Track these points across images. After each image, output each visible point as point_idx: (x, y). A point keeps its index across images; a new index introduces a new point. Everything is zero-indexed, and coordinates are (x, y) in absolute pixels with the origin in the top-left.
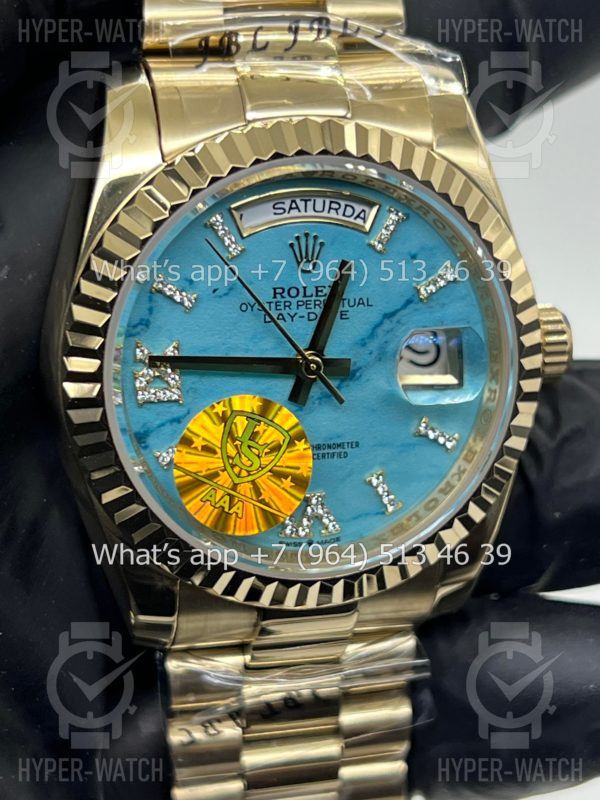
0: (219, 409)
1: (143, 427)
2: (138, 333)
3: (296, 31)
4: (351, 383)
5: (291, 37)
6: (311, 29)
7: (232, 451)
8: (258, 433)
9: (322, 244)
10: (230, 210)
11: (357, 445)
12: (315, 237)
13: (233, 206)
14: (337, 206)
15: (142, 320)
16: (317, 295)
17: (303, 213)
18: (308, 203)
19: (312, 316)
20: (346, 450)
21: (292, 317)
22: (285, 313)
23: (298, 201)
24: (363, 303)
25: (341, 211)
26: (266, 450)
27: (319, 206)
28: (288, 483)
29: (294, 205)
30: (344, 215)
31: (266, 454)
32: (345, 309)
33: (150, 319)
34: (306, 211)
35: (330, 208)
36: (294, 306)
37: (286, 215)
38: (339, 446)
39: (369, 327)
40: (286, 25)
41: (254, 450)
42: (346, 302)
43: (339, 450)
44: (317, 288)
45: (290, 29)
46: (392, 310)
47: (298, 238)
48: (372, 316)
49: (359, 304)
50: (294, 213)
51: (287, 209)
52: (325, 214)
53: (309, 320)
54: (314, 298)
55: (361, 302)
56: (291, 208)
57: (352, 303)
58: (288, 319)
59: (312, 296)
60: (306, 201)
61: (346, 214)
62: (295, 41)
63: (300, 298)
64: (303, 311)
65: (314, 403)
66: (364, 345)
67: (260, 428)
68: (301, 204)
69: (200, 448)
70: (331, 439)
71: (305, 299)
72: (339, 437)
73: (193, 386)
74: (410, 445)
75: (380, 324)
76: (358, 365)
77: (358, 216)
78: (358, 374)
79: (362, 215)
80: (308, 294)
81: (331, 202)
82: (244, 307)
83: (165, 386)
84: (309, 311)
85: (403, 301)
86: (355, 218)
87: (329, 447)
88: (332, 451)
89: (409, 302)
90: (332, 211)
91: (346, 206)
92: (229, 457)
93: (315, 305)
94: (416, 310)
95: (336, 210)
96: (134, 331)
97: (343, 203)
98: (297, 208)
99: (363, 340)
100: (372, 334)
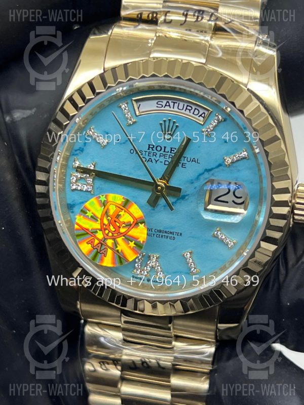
0: (103, 199)
1: (73, 202)
2: (77, 154)
3: (186, 16)
4: (182, 201)
5: (183, 19)
6: (194, 15)
7: (106, 222)
8: (120, 215)
9: (177, 126)
10: (132, 100)
11: (181, 234)
12: (174, 122)
13: (134, 99)
14: (190, 108)
15: (80, 148)
16: (171, 152)
17: (172, 109)
18: (175, 104)
19: (167, 163)
20: (174, 236)
21: (156, 161)
22: (153, 158)
23: (170, 102)
24: (195, 161)
25: (192, 111)
26: (124, 225)
27: (181, 107)
28: (132, 244)
29: (168, 104)
30: (193, 113)
31: (123, 227)
32: (184, 162)
33: (84, 148)
34: (173, 108)
35: (186, 109)
36: (158, 156)
37: (163, 108)
38: (171, 233)
39: (197, 174)
40: (182, 12)
41: (117, 223)
42: (186, 159)
43: (171, 235)
44: (171, 148)
45: (183, 14)
46: (210, 168)
47: (165, 121)
48: (199, 168)
49: (193, 161)
50: (167, 108)
51: (164, 106)
52: (183, 111)
53: (165, 164)
54: (169, 154)
55: (194, 160)
56: (166, 105)
57: (189, 160)
58: (154, 161)
59: (168, 152)
60: (174, 103)
61: (195, 113)
62: (185, 21)
63: (162, 152)
64: (162, 159)
65: (161, 208)
66: (192, 183)
67: (122, 213)
68: (172, 104)
69: (90, 217)
70: (167, 228)
71: (164, 153)
72: (172, 228)
73: (101, 186)
74: (209, 241)
75: (203, 173)
76: (188, 193)
77: (201, 115)
78: (187, 197)
79: (203, 115)
80: (166, 151)
81: (187, 106)
82: (132, 151)
83: (86, 183)
84: (165, 159)
85: (217, 164)
86: (199, 116)
87: (166, 232)
88: (167, 235)
89: (220, 165)
90: (187, 110)
91: (195, 109)
92: (104, 224)
93: (169, 157)
94: (223, 170)
95: (190, 110)
96: (76, 153)
97: (194, 107)
98: (169, 106)
99: (192, 180)
100: (198, 178)
